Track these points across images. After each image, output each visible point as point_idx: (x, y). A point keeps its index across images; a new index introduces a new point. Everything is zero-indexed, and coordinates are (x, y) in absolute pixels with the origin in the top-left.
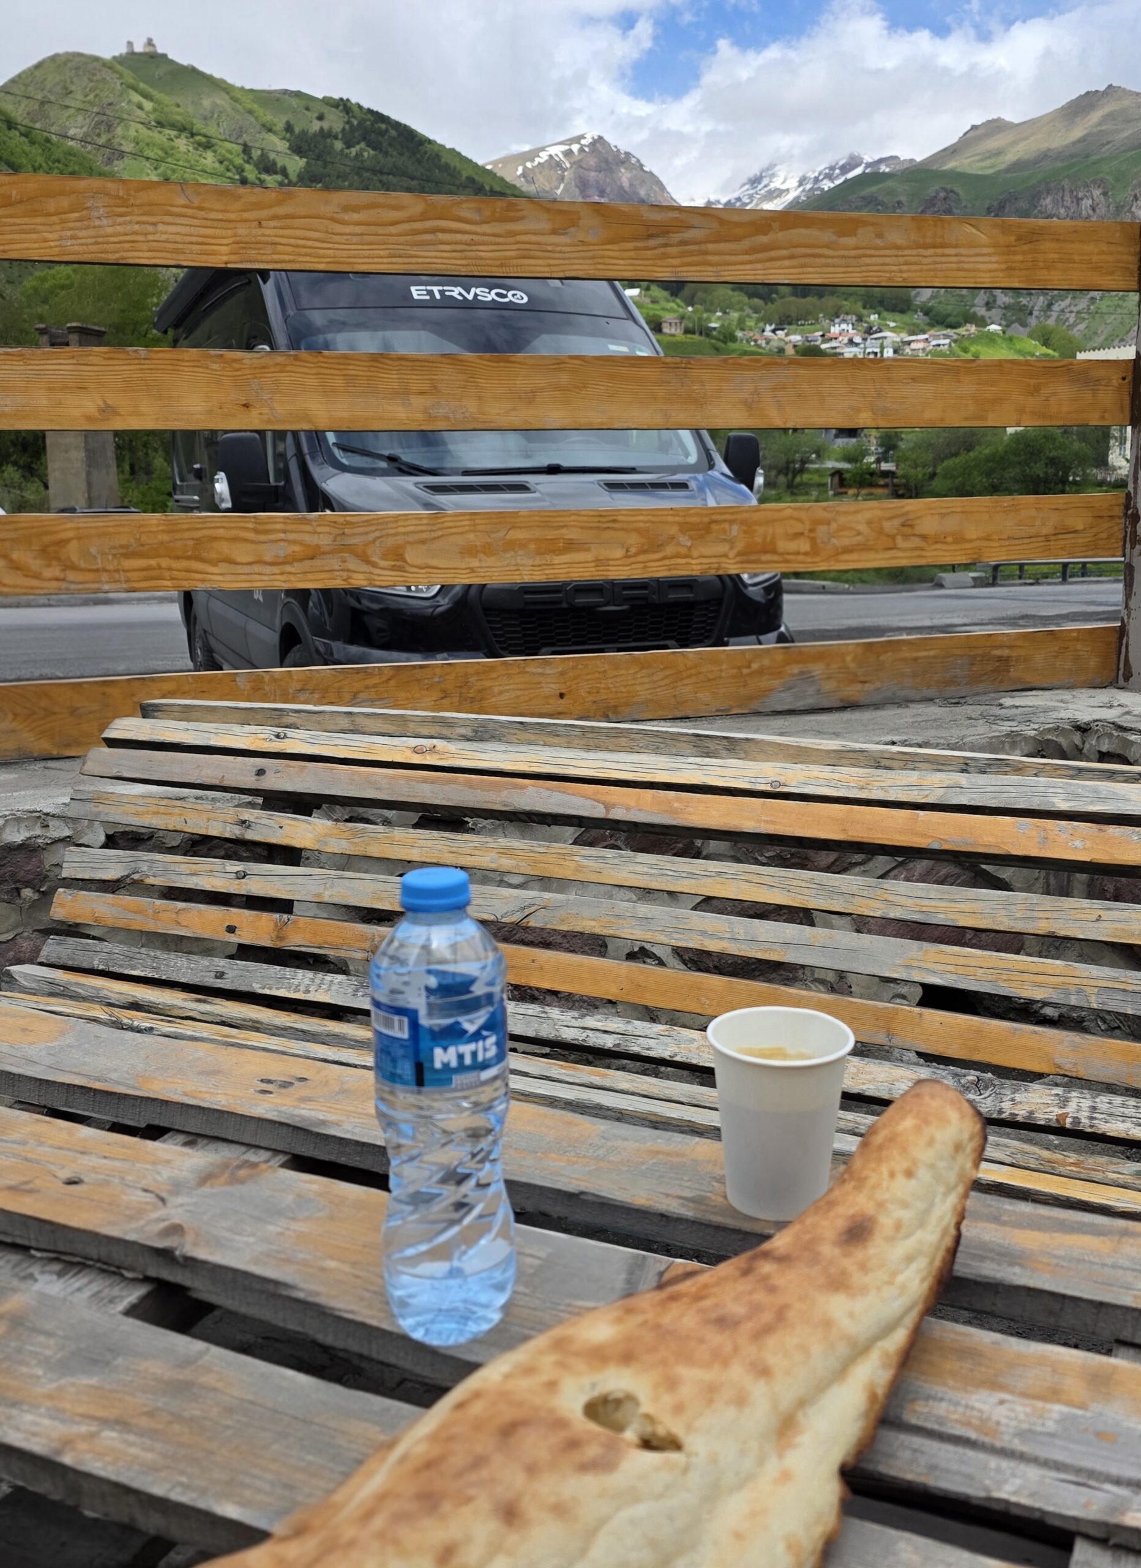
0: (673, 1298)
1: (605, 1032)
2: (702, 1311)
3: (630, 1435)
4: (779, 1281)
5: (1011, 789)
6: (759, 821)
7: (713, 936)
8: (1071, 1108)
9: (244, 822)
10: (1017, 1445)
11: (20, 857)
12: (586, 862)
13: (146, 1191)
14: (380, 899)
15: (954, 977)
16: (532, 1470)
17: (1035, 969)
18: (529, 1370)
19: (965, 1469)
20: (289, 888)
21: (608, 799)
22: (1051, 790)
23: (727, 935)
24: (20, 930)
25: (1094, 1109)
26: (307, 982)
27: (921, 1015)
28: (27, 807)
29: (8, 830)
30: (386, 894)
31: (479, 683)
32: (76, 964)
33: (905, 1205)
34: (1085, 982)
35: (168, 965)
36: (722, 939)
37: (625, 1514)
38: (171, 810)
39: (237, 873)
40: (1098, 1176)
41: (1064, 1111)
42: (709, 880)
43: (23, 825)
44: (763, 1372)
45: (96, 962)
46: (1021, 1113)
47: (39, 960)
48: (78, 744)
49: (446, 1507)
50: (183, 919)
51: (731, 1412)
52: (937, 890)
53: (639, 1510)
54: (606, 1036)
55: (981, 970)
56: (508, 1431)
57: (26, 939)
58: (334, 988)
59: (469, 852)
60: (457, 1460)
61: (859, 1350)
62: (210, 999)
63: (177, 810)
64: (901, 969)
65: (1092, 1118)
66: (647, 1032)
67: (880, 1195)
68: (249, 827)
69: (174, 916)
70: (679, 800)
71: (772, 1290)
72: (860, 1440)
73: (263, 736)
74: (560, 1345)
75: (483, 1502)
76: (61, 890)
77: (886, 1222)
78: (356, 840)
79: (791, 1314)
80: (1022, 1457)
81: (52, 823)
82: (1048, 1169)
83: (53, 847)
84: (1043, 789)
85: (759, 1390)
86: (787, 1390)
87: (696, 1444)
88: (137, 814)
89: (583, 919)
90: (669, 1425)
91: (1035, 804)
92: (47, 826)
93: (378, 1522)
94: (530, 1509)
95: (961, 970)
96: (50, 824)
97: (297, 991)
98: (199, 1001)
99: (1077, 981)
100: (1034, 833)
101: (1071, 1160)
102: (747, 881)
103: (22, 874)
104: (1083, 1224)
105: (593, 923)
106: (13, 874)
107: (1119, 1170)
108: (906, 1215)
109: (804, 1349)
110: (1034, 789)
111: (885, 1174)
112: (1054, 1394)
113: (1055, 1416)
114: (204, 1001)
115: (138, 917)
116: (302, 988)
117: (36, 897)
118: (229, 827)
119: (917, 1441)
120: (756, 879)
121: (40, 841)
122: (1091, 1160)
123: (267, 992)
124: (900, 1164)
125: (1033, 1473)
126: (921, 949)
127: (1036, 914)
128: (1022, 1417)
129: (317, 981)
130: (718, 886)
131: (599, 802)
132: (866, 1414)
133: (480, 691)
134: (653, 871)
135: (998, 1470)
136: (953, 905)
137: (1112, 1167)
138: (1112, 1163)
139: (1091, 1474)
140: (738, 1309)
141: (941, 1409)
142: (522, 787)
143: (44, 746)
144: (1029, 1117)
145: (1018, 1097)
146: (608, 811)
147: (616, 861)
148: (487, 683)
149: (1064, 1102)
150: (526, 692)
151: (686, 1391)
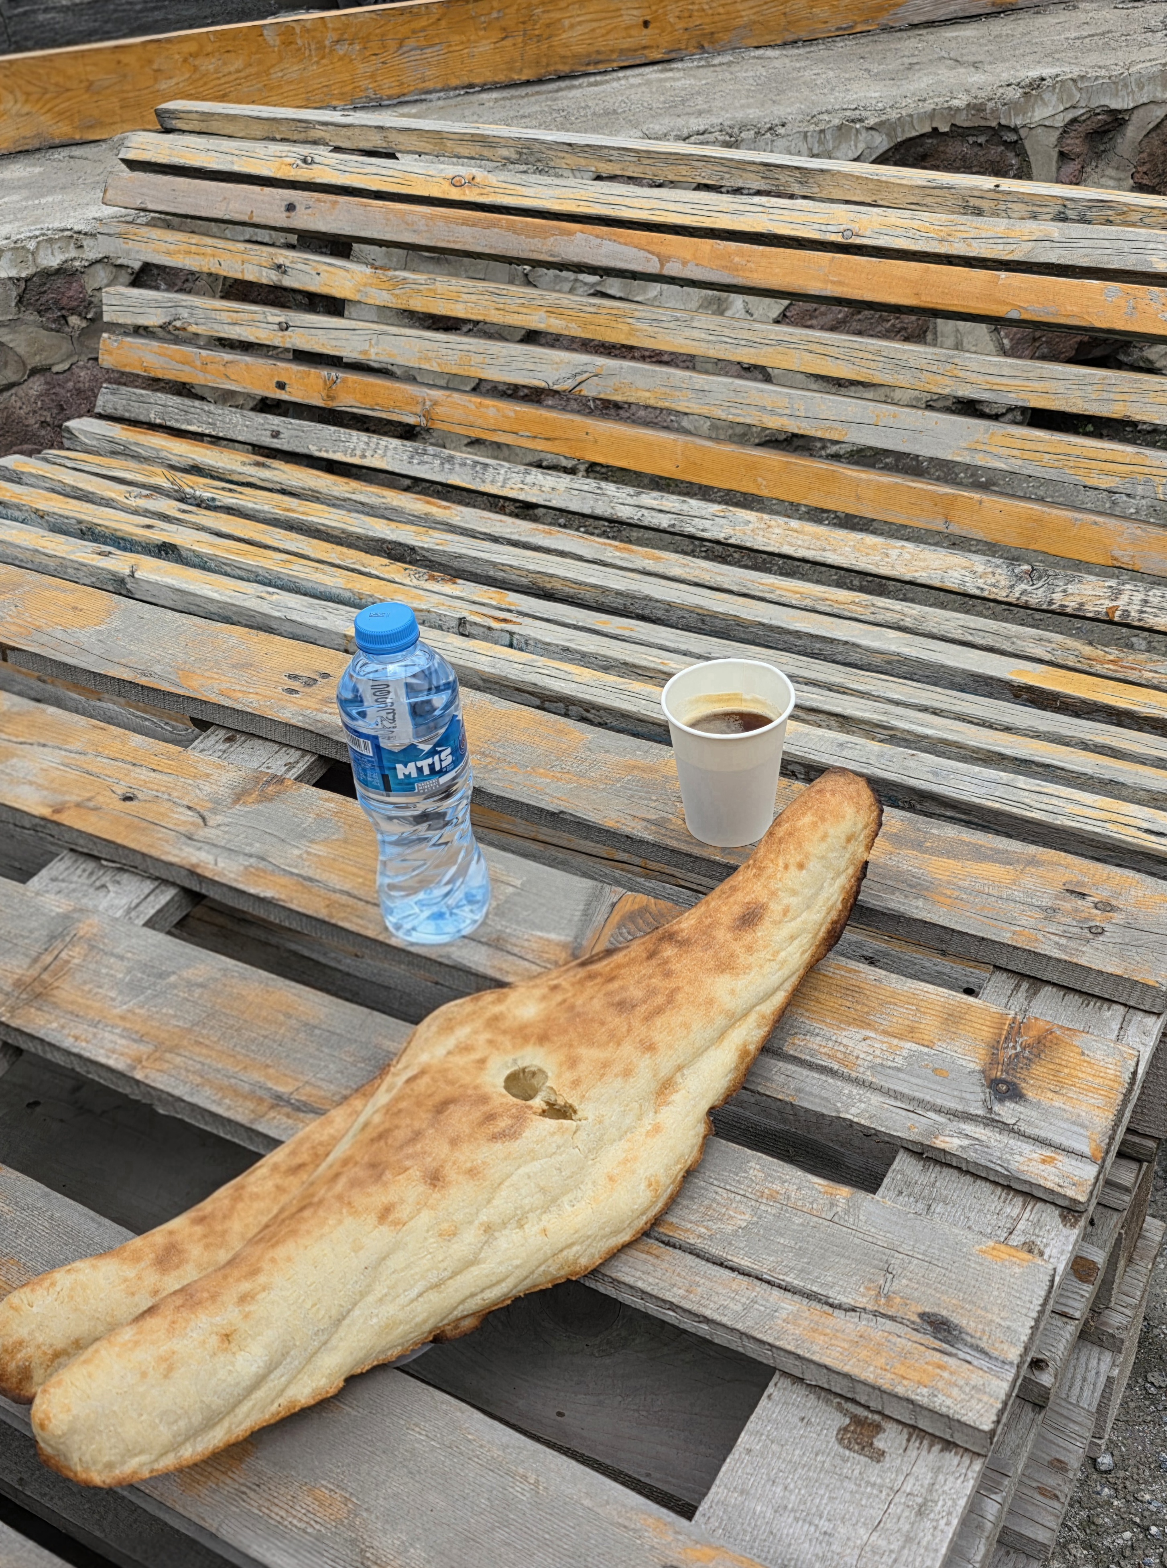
0: (591, 977)
1: (661, 511)
2: (608, 994)
3: (538, 1102)
4: (675, 966)
5: (1106, 244)
6: (826, 281)
7: (772, 412)
8: (1122, 601)
9: (279, 266)
10: (869, 1077)
11: (60, 282)
12: (639, 325)
13: (189, 808)
14: (428, 359)
15: (1020, 462)
16: (454, 1142)
17: (1103, 455)
18: (465, 1048)
19: (824, 1093)
20: (334, 343)
21: (663, 250)
22: (1151, 246)
23: (788, 412)
24: (75, 359)
25: (1145, 602)
26: (362, 445)
27: (981, 502)
28: (57, 225)
29: (41, 253)
30: (434, 354)
31: (546, 16)
32: (132, 416)
33: (794, 893)
34: (1155, 471)
35: (223, 422)
36: (781, 415)
37: (523, 1170)
38: (203, 250)
39: (280, 324)
40: (1133, 676)
41: (1115, 604)
42: (770, 349)
43: (56, 246)
44: (650, 1048)
45: (152, 416)
46: (1071, 605)
47: (98, 410)
48: (98, 124)
49: (388, 1175)
50: (231, 371)
51: (618, 1083)
52: (1011, 366)
53: (535, 1166)
54: (661, 515)
55: (1047, 456)
56: (442, 1107)
57: (82, 368)
58: (389, 453)
59: (516, 309)
60: (401, 1135)
61: (735, 1019)
62: (269, 461)
63: (209, 250)
64: (966, 453)
65: (1142, 612)
66: (703, 513)
67: (773, 885)
68: (285, 272)
69: (222, 368)
70: (741, 254)
71: (668, 974)
72: (728, 1088)
73: (288, 160)
74: (494, 1022)
75: (415, 1173)
76: (105, 335)
77: (776, 908)
78: (397, 292)
79: (680, 997)
80: (871, 1086)
81: (87, 242)
82: (1086, 668)
83: (92, 269)
84: (1142, 245)
85: (644, 1064)
86: (666, 1062)
87: (587, 1110)
88: (168, 253)
89: (637, 389)
90: (566, 1097)
91: (1130, 263)
92: (81, 247)
93: (341, 1185)
94: (451, 1173)
95: (1027, 455)
96: (85, 243)
97: (353, 455)
98: (258, 464)
99: (1146, 470)
100: (1123, 303)
101: (1111, 658)
102: (809, 351)
103: (65, 301)
104: (997, 851)
105: (647, 394)
106: (56, 302)
107: (1157, 669)
108: (793, 901)
109: (686, 1026)
110: (1132, 244)
111: (781, 864)
112: (910, 1033)
113: (905, 1053)
114: (263, 465)
115: (186, 368)
116: (358, 453)
117: (84, 324)
118: (265, 272)
119: (791, 1068)
120: (821, 349)
121: (77, 263)
122: (1131, 658)
123: (324, 455)
124: (794, 858)
125: (876, 1099)
126: (986, 431)
127: (1112, 396)
128: (878, 1052)
129: (373, 445)
130: (780, 356)
131: (652, 253)
132: (737, 1068)
133: (548, 26)
134: (711, 338)
135: (850, 1096)
136: (1026, 383)
137: (1150, 666)
138: (1152, 661)
139: (921, 1102)
140: (637, 993)
141: (815, 1043)
142: (571, 233)
143: (62, 130)
144: (1079, 609)
145: (1071, 588)
146: (662, 265)
147: (671, 325)
148: (557, 15)
149: (1116, 594)
150: (603, 23)
151: (583, 1068)
